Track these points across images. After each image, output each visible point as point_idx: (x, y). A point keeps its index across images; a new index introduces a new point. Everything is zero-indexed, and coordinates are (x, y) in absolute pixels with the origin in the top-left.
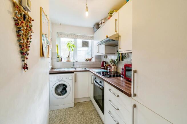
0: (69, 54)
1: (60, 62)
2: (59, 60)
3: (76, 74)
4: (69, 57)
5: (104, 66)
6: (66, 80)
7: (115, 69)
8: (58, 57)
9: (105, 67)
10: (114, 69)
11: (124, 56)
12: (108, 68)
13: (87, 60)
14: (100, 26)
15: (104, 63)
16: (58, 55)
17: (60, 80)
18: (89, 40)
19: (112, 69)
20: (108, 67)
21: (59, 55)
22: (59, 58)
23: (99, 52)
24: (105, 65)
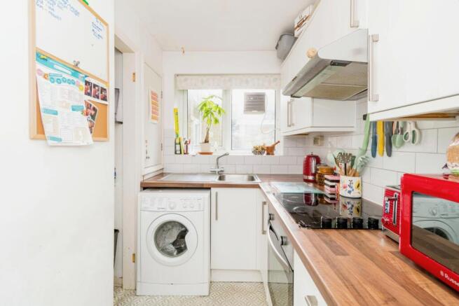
0: (208, 133)
1: (183, 155)
2: (181, 151)
3: (217, 193)
4: (206, 141)
5: (313, 171)
6: (184, 210)
7: (354, 186)
8: (177, 142)
9: (314, 175)
10: (349, 189)
11: (398, 136)
12: (326, 182)
13: (258, 151)
14: (296, 33)
15: (313, 163)
16: (177, 136)
17: (169, 210)
18: (267, 88)
19: (341, 185)
20: (326, 176)
21: (180, 136)
22: (180, 144)
23: (293, 125)
24: (317, 170)
